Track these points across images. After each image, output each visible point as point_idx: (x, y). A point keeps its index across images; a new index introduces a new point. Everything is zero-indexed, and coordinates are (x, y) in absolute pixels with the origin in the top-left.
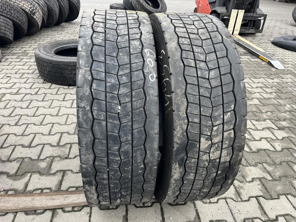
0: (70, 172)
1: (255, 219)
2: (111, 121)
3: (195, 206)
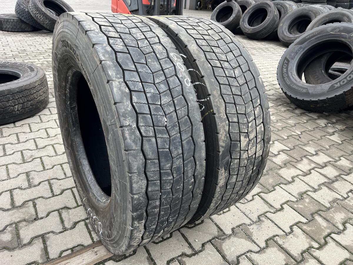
0: (51, 234)
1: (267, 214)
2: (160, 136)
3: (212, 221)
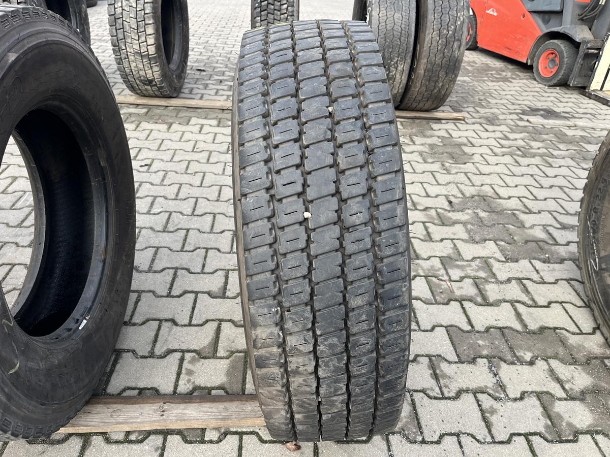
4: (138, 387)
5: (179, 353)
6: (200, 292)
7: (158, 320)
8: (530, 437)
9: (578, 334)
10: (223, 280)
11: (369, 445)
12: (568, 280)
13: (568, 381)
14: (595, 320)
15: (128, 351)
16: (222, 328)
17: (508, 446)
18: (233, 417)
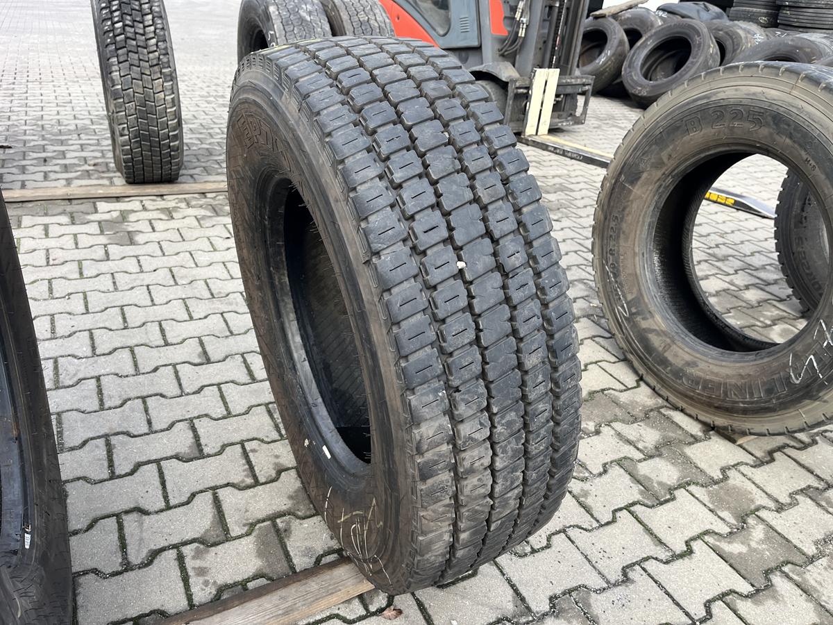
1: (647, 563)
3: (501, 572)
4: (129, 617)
5: (171, 551)
6: (162, 459)
7: (113, 515)
8: (632, 509)
9: (625, 390)
10: (190, 434)
11: (479, 576)
12: (592, 338)
13: (638, 441)
14: (636, 372)
15: (85, 573)
16: (221, 498)
17: (616, 524)
18: (297, 605)
